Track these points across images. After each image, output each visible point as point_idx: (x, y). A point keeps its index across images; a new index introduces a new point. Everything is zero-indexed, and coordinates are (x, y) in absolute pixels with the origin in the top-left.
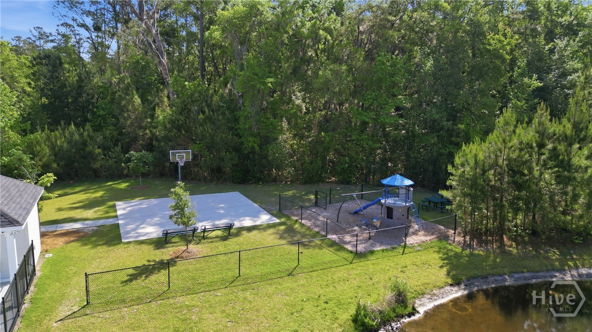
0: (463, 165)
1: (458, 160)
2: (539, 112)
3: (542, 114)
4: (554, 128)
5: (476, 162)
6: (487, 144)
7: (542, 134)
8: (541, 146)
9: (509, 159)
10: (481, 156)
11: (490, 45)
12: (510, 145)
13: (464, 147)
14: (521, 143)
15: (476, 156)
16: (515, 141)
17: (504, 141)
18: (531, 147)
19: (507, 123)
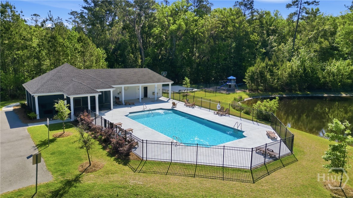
0: (249, 73)
1: (248, 71)
2: (266, 59)
3: (267, 59)
4: (269, 63)
5: (252, 71)
6: (254, 67)
7: (267, 64)
8: (267, 67)
9: (260, 71)
10: (253, 70)
11: (251, 39)
12: (259, 67)
13: (249, 68)
14: (262, 67)
15: (252, 70)
16: (261, 66)
17: (258, 66)
18: (265, 68)
19: (259, 62)
